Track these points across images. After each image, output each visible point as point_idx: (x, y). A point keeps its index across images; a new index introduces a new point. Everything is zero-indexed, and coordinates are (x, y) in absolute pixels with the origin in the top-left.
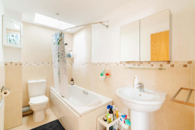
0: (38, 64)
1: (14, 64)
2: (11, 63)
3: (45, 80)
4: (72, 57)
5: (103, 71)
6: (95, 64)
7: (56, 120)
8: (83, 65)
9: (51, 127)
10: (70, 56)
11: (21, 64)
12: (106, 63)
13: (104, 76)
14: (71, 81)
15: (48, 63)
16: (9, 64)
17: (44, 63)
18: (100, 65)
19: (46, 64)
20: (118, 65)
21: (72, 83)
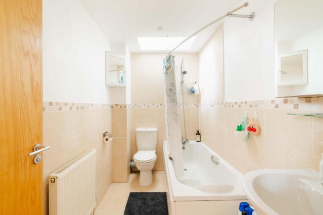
0: (148, 106)
1: (119, 107)
2: (117, 105)
3: (155, 129)
4: (197, 92)
5: (244, 120)
6: (231, 105)
7: (162, 193)
8: (212, 106)
9: (153, 199)
10: (193, 92)
11: (125, 107)
12: (251, 103)
13: (246, 132)
14: (197, 134)
15: (161, 105)
16: (115, 107)
17: (155, 105)
18: (240, 106)
19: (157, 106)
20: (277, 106)
21: (198, 138)
